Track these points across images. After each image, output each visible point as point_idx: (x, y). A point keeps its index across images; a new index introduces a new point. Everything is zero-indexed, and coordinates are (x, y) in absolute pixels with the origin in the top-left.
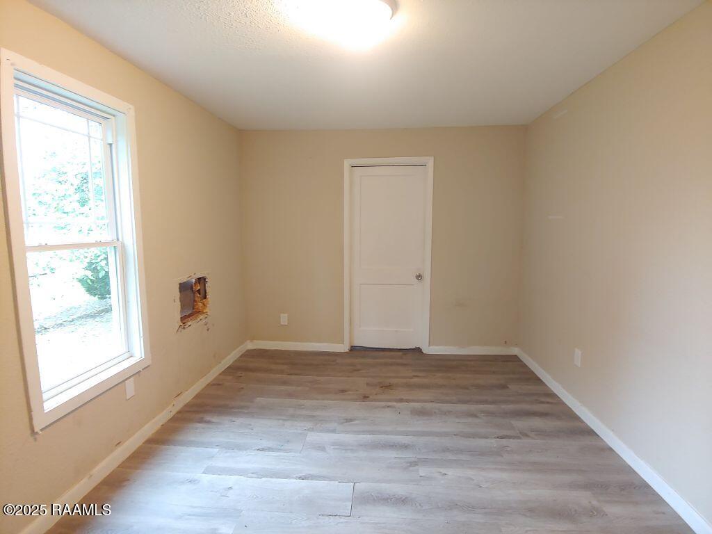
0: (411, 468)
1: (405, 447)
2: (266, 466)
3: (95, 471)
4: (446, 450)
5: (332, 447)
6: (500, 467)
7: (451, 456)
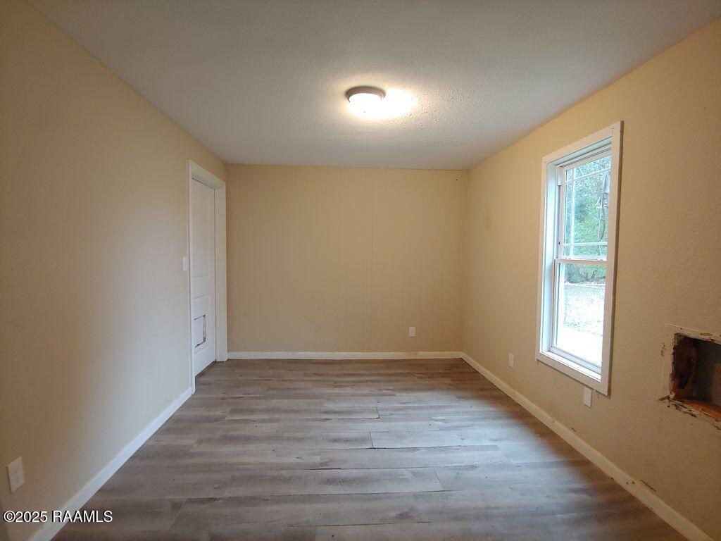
0: (326, 461)
1: (330, 481)
2: (451, 455)
3: (557, 423)
4: (286, 480)
5: (407, 477)
6: (245, 466)
7: (285, 473)
